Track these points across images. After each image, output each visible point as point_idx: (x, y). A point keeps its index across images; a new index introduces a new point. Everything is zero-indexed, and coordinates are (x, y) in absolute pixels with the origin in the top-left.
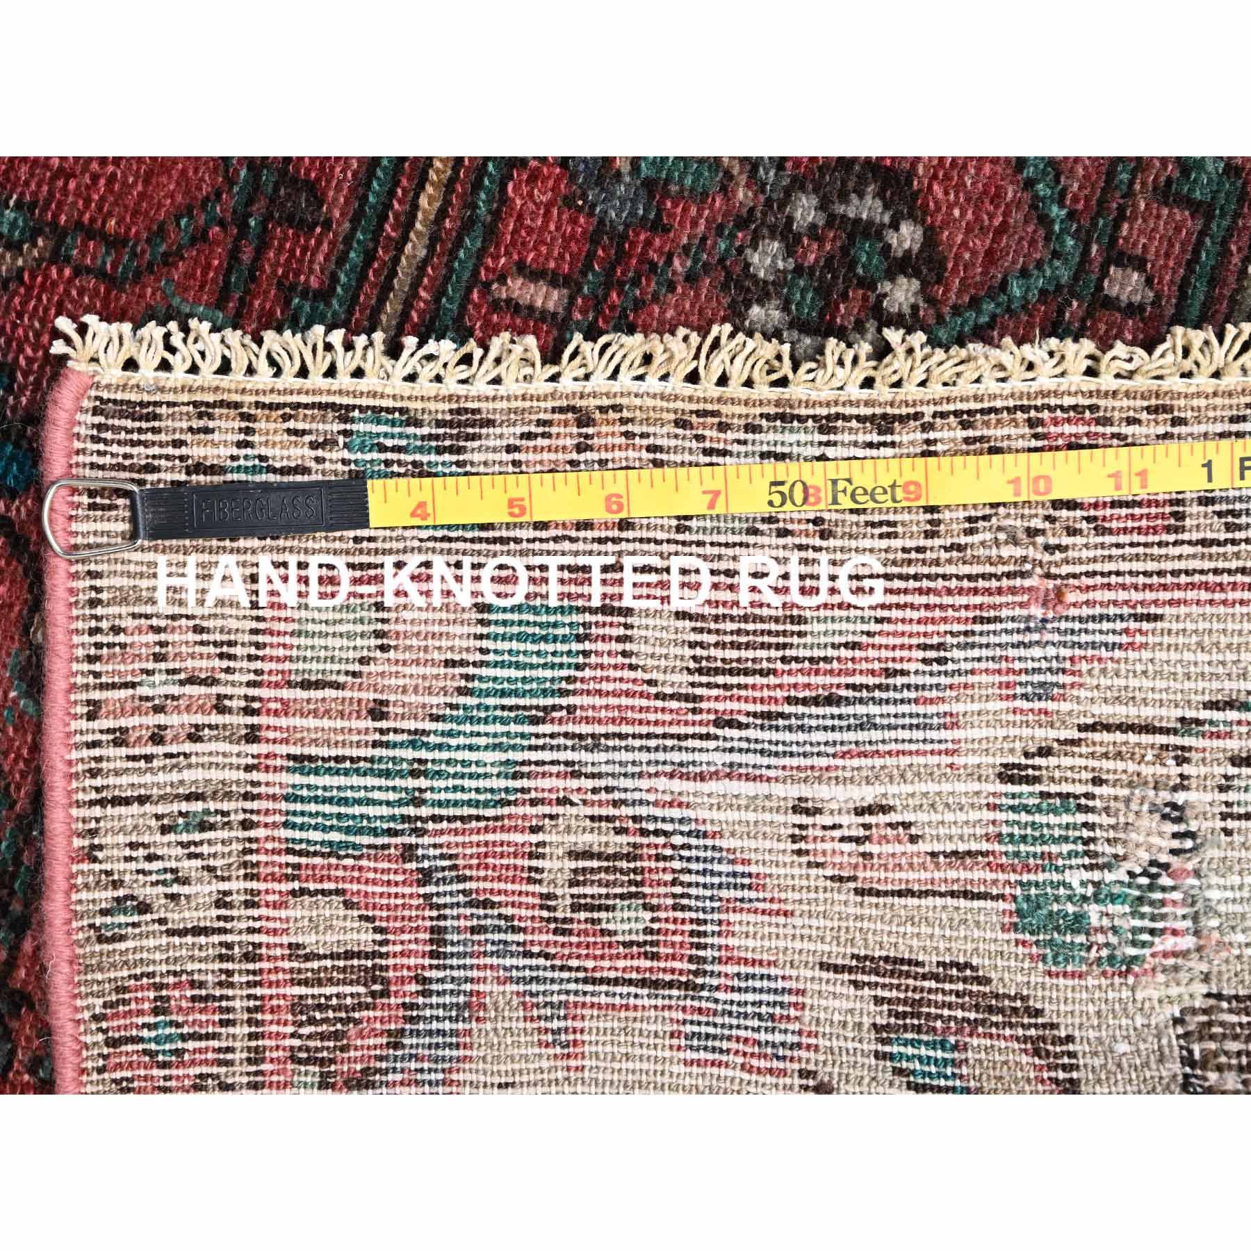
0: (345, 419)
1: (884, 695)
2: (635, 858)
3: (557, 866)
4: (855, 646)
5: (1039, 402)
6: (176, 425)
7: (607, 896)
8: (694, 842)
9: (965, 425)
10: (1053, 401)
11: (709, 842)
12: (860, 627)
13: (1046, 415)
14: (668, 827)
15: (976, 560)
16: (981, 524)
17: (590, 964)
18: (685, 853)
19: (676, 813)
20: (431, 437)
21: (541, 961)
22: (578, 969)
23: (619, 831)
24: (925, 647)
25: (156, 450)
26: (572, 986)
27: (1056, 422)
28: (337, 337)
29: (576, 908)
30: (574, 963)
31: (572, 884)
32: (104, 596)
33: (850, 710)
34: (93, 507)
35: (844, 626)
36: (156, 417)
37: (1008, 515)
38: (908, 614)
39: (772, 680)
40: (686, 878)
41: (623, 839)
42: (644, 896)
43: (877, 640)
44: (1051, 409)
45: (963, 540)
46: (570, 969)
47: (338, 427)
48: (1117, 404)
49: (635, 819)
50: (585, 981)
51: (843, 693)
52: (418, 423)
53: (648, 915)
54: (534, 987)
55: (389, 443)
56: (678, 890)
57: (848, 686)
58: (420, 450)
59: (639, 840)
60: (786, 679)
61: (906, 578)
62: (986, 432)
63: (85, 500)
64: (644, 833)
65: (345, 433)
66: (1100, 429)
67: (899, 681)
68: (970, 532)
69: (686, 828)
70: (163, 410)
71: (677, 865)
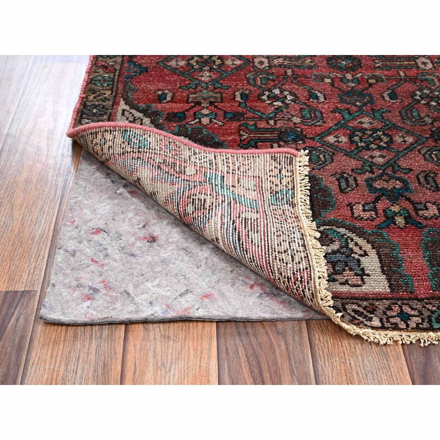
0: (292, 189)
1: (242, 251)
2: (204, 209)
3: (203, 197)
4: (252, 242)
5: (311, 269)
6: (289, 168)
7: (195, 204)
8: (207, 219)
9: (305, 257)
10: (312, 271)
11: (207, 222)
12: (256, 242)
13: (309, 270)
14: (210, 214)
15: (273, 262)
16: (282, 262)
17: (181, 203)
18: (204, 217)
19: (213, 215)
20: (289, 201)
21: (182, 194)
22: (180, 201)
23: (210, 206)
24: (253, 257)
25: (283, 165)
26: (176, 201)
27: (307, 272)
28: (308, 188)
29: (193, 199)
30: (181, 200)
31: (198, 199)
32: (255, 158)
33: (237, 244)
34: (272, 156)
35: (256, 239)
36: (290, 165)
37: (284, 267)
38: (260, 251)
39: (243, 228)
40: (199, 218)
41: (208, 207)
42: (195, 211)
43: (254, 246)
44: (310, 272)
45: (278, 258)
46: (180, 199)
47: (290, 188)
48: (312, 284)
49: (212, 209)
50: (178, 203)
51: (241, 242)
52: (292, 198)
53: (191, 213)
54: (176, 193)
55: (288, 195)
56: (197, 218)
57: (243, 242)
58: (287, 199)
59: (208, 209)
60: (244, 231)
61: (268, 249)
62: (304, 261)
63: (273, 155)
64: (209, 210)
65: (289, 189)
66: (306, 282)
67: (245, 253)
68: (280, 260)
69: (210, 217)
70: (291, 166)
71: (202, 216)
